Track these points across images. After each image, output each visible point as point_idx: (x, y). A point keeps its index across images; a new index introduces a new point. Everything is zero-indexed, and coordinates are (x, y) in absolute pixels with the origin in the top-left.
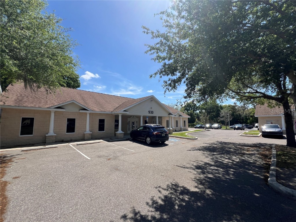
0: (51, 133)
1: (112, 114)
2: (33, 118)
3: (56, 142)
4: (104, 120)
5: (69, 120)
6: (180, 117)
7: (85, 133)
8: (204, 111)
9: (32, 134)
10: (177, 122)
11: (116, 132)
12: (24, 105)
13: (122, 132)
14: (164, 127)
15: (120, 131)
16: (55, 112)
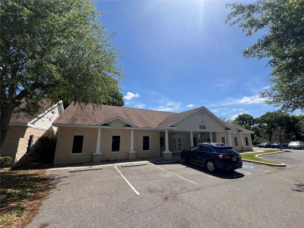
0: (98, 152)
1: (156, 130)
2: (83, 136)
3: (102, 161)
4: (148, 137)
5: (114, 137)
6: (240, 132)
7: (130, 152)
8: (266, 124)
9: (81, 152)
10: (236, 139)
11: (162, 152)
12: (77, 123)
13: (170, 152)
14: (232, 148)
15: (167, 151)
16: (102, 129)
